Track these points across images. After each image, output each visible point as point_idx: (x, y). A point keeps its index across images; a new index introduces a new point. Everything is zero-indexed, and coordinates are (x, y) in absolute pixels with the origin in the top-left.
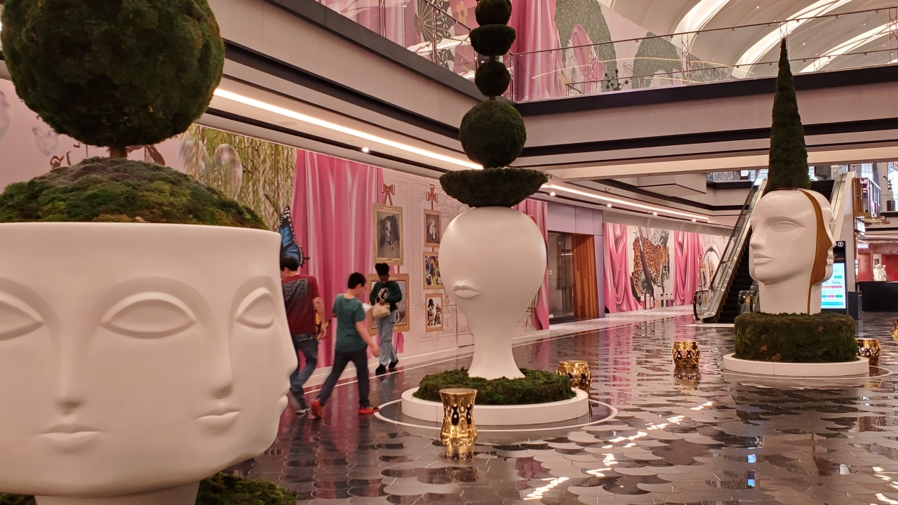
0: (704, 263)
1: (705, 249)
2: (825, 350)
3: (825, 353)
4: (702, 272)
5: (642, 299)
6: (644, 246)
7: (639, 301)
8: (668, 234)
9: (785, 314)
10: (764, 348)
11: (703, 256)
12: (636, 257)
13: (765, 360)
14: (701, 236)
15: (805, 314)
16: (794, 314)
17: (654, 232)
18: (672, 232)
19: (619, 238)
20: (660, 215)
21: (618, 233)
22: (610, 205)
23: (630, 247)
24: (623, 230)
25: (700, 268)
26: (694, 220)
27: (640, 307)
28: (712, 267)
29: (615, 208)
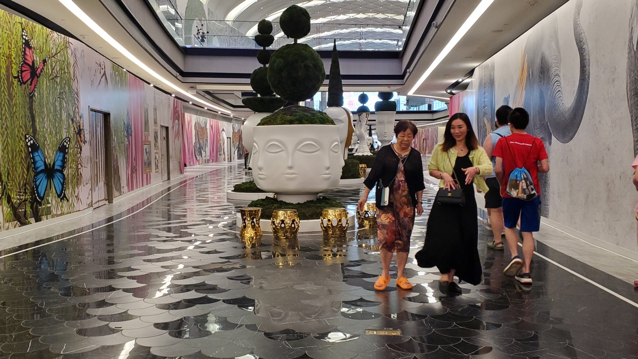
1: (221, 130)
4: (220, 143)
6: (198, 127)
7: (197, 160)
11: (220, 134)
12: (196, 134)
14: (219, 121)
17: (202, 119)
18: (208, 119)
19: (190, 122)
20: (208, 109)
21: (189, 119)
22: (191, 103)
23: (193, 127)
24: (191, 117)
25: (219, 141)
26: (220, 113)
27: (197, 163)
28: (224, 141)
29: (193, 104)
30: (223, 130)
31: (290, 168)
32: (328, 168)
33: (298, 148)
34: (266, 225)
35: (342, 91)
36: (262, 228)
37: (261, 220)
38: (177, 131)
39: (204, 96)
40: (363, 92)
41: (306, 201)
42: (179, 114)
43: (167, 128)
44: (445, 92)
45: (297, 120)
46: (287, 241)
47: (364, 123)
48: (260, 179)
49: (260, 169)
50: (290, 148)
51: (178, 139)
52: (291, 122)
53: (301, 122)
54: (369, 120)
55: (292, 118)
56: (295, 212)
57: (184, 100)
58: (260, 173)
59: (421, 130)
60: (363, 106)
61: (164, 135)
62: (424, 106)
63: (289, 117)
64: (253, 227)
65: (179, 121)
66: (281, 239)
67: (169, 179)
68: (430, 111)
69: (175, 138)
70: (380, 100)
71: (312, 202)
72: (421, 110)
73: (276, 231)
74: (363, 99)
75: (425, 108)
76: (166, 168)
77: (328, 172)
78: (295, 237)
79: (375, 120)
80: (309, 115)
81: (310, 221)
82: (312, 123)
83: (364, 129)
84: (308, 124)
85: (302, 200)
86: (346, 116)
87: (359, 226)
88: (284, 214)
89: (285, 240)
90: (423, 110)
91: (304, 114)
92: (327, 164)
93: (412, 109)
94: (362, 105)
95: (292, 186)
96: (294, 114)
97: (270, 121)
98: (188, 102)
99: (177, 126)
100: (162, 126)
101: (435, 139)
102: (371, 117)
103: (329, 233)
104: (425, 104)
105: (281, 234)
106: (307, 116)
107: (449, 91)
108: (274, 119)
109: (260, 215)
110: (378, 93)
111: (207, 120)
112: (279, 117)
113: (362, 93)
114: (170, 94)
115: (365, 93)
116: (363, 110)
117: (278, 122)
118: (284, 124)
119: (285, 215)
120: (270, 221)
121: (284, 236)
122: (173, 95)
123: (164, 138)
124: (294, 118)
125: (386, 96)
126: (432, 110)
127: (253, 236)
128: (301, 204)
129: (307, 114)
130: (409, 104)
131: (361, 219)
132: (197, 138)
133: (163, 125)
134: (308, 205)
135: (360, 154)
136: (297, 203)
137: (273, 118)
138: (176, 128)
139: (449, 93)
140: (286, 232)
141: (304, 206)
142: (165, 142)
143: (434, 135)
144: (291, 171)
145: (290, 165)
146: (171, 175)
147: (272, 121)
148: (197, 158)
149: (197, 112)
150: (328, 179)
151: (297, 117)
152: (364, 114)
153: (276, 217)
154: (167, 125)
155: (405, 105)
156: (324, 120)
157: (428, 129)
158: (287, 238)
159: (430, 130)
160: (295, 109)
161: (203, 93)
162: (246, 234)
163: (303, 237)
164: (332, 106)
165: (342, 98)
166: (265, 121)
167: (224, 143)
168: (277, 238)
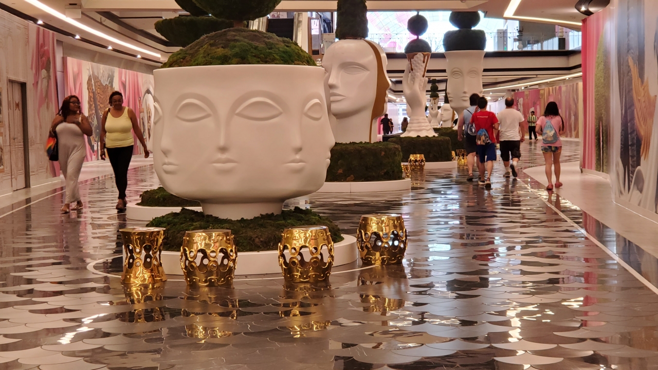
0: (143, 107)
1: (143, 90)
2: (385, 171)
3: (385, 173)
4: (141, 117)
5: (95, 148)
6: (95, 86)
7: (93, 151)
8: (114, 72)
9: (354, 143)
10: (340, 171)
11: (142, 99)
12: (90, 97)
13: (341, 181)
14: (140, 74)
15: (368, 143)
16: (361, 143)
17: (102, 70)
18: (116, 70)
19: (77, 76)
20: (114, 50)
21: (76, 69)
22: (78, 37)
23: (85, 86)
24: (80, 66)
25: (140, 112)
26: (139, 56)
27: (94, 157)
28: (149, 112)
29: (83, 40)
30: (148, 92)
31: (223, 149)
32: (299, 150)
33: (237, 111)
34: (171, 261)
35: (365, 9)
36: (166, 268)
37: (163, 253)
38: (44, 90)
39: (101, 23)
40: (418, 10)
41: (257, 215)
42: (49, 58)
43: (23, 86)
44: (576, 11)
45: (236, 55)
46: (210, 291)
47: (419, 73)
48: (167, 172)
49: (166, 153)
50: (223, 110)
51: (48, 107)
52: (225, 60)
53: (243, 60)
54: (429, 71)
55: (228, 52)
56: (227, 234)
57: (63, 31)
58: (166, 160)
59: (546, 88)
60: (417, 40)
61: (17, 98)
62: (550, 41)
63: (220, 51)
64: (147, 265)
65: (48, 71)
66: (199, 287)
67: (27, 185)
68: (563, 52)
69: (40, 106)
70: (454, 29)
71: (269, 217)
72: (545, 49)
73: (190, 271)
74: (417, 25)
75: (552, 45)
76: (21, 165)
77: (298, 157)
78: (228, 284)
79: (444, 71)
80: (261, 46)
81: (261, 253)
82: (266, 62)
83: (420, 85)
84: (258, 63)
85: (249, 212)
86: (372, 57)
87: (363, 263)
88: (205, 239)
89: (206, 289)
90: (550, 49)
91: (250, 45)
92: (297, 143)
93: (528, 48)
94: (415, 37)
95: (226, 185)
96: (232, 43)
97: (184, 58)
98: (73, 36)
99: (45, 82)
100: (11, 82)
101: (573, 106)
102: (433, 64)
103: (293, 276)
104: (553, 36)
105: (200, 277)
106: (256, 48)
107: (583, 9)
108: (192, 55)
109: (160, 241)
110: (449, 13)
111: (113, 72)
112: (202, 51)
113: (414, 14)
114: (34, 20)
115: (421, 13)
116: (417, 48)
117: (200, 60)
118: (211, 64)
119: (207, 241)
120: (179, 254)
121: (206, 282)
122: (40, 22)
123: (17, 105)
124: (230, 53)
125: (465, 19)
126: (566, 49)
127: (146, 282)
128: (247, 220)
129: (257, 44)
130: (523, 38)
131: (366, 251)
132: (93, 107)
133: (13, 78)
134: (260, 223)
135: (413, 135)
136: (239, 219)
137: (191, 52)
138: (43, 84)
139: (582, 12)
140: (210, 273)
141: (251, 226)
142: (18, 113)
143: (572, 99)
144: (224, 156)
145: (222, 143)
146: (31, 177)
147: (188, 58)
148: (92, 147)
149: (92, 57)
150: (298, 171)
151: (237, 50)
152: (420, 56)
153: (190, 243)
154: (22, 80)
155: (515, 40)
156: (290, 56)
157: (560, 88)
158: (211, 285)
159: (564, 89)
160: (235, 36)
161: (98, 17)
162: (132, 279)
163: (242, 283)
164: (344, 38)
165: (364, 22)
166: (175, 58)
167: (149, 118)
168: (193, 285)
